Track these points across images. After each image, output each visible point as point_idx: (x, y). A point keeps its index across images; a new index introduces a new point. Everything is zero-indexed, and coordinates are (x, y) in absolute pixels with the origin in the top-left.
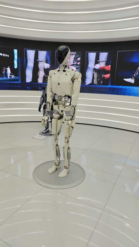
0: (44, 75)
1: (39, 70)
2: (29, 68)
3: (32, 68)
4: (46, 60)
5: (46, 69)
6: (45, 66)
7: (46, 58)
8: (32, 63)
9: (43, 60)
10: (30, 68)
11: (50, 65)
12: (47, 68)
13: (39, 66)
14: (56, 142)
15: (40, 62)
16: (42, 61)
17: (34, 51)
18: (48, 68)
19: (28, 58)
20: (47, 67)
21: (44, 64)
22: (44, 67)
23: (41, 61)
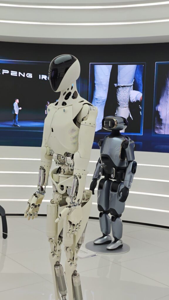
0: (129, 116)
1: (119, 106)
2: (98, 101)
3: (105, 102)
4: (134, 83)
5: (134, 103)
6: (130, 96)
7: (134, 78)
8: (105, 90)
9: (128, 83)
10: (100, 102)
11: (143, 93)
12: (135, 100)
13: (118, 97)
14: (55, 256)
15: (120, 89)
16: (125, 86)
17: (110, 67)
18: (138, 101)
19: (96, 82)
20: (136, 98)
21: (129, 91)
22: (130, 99)
23: (123, 87)
